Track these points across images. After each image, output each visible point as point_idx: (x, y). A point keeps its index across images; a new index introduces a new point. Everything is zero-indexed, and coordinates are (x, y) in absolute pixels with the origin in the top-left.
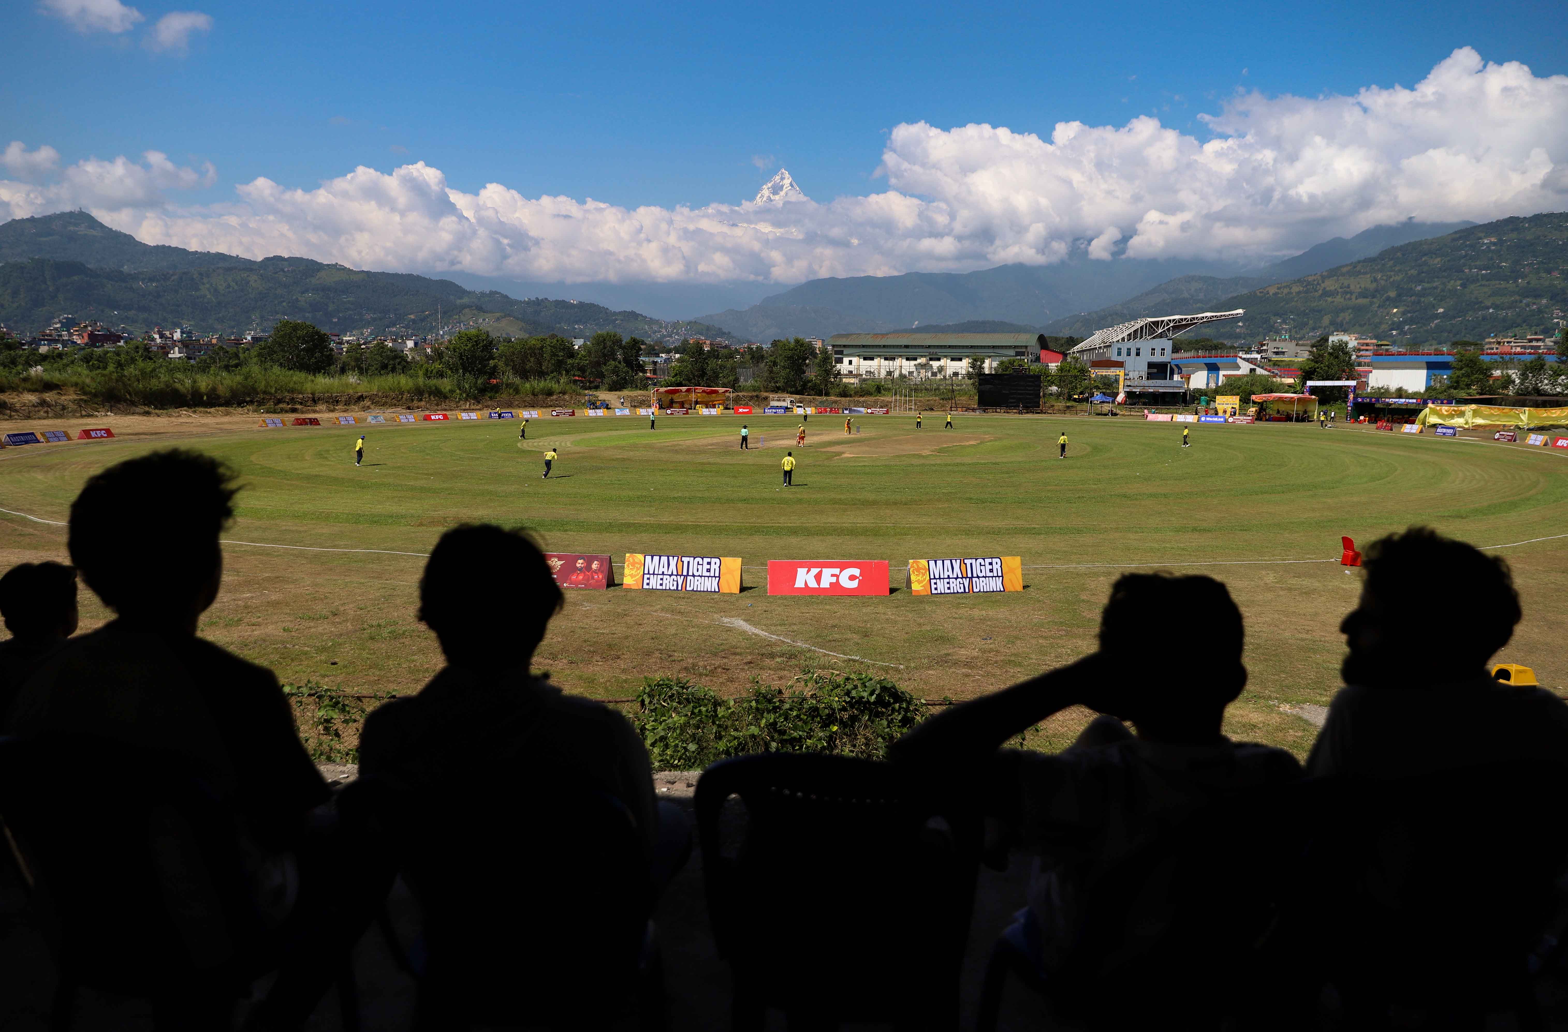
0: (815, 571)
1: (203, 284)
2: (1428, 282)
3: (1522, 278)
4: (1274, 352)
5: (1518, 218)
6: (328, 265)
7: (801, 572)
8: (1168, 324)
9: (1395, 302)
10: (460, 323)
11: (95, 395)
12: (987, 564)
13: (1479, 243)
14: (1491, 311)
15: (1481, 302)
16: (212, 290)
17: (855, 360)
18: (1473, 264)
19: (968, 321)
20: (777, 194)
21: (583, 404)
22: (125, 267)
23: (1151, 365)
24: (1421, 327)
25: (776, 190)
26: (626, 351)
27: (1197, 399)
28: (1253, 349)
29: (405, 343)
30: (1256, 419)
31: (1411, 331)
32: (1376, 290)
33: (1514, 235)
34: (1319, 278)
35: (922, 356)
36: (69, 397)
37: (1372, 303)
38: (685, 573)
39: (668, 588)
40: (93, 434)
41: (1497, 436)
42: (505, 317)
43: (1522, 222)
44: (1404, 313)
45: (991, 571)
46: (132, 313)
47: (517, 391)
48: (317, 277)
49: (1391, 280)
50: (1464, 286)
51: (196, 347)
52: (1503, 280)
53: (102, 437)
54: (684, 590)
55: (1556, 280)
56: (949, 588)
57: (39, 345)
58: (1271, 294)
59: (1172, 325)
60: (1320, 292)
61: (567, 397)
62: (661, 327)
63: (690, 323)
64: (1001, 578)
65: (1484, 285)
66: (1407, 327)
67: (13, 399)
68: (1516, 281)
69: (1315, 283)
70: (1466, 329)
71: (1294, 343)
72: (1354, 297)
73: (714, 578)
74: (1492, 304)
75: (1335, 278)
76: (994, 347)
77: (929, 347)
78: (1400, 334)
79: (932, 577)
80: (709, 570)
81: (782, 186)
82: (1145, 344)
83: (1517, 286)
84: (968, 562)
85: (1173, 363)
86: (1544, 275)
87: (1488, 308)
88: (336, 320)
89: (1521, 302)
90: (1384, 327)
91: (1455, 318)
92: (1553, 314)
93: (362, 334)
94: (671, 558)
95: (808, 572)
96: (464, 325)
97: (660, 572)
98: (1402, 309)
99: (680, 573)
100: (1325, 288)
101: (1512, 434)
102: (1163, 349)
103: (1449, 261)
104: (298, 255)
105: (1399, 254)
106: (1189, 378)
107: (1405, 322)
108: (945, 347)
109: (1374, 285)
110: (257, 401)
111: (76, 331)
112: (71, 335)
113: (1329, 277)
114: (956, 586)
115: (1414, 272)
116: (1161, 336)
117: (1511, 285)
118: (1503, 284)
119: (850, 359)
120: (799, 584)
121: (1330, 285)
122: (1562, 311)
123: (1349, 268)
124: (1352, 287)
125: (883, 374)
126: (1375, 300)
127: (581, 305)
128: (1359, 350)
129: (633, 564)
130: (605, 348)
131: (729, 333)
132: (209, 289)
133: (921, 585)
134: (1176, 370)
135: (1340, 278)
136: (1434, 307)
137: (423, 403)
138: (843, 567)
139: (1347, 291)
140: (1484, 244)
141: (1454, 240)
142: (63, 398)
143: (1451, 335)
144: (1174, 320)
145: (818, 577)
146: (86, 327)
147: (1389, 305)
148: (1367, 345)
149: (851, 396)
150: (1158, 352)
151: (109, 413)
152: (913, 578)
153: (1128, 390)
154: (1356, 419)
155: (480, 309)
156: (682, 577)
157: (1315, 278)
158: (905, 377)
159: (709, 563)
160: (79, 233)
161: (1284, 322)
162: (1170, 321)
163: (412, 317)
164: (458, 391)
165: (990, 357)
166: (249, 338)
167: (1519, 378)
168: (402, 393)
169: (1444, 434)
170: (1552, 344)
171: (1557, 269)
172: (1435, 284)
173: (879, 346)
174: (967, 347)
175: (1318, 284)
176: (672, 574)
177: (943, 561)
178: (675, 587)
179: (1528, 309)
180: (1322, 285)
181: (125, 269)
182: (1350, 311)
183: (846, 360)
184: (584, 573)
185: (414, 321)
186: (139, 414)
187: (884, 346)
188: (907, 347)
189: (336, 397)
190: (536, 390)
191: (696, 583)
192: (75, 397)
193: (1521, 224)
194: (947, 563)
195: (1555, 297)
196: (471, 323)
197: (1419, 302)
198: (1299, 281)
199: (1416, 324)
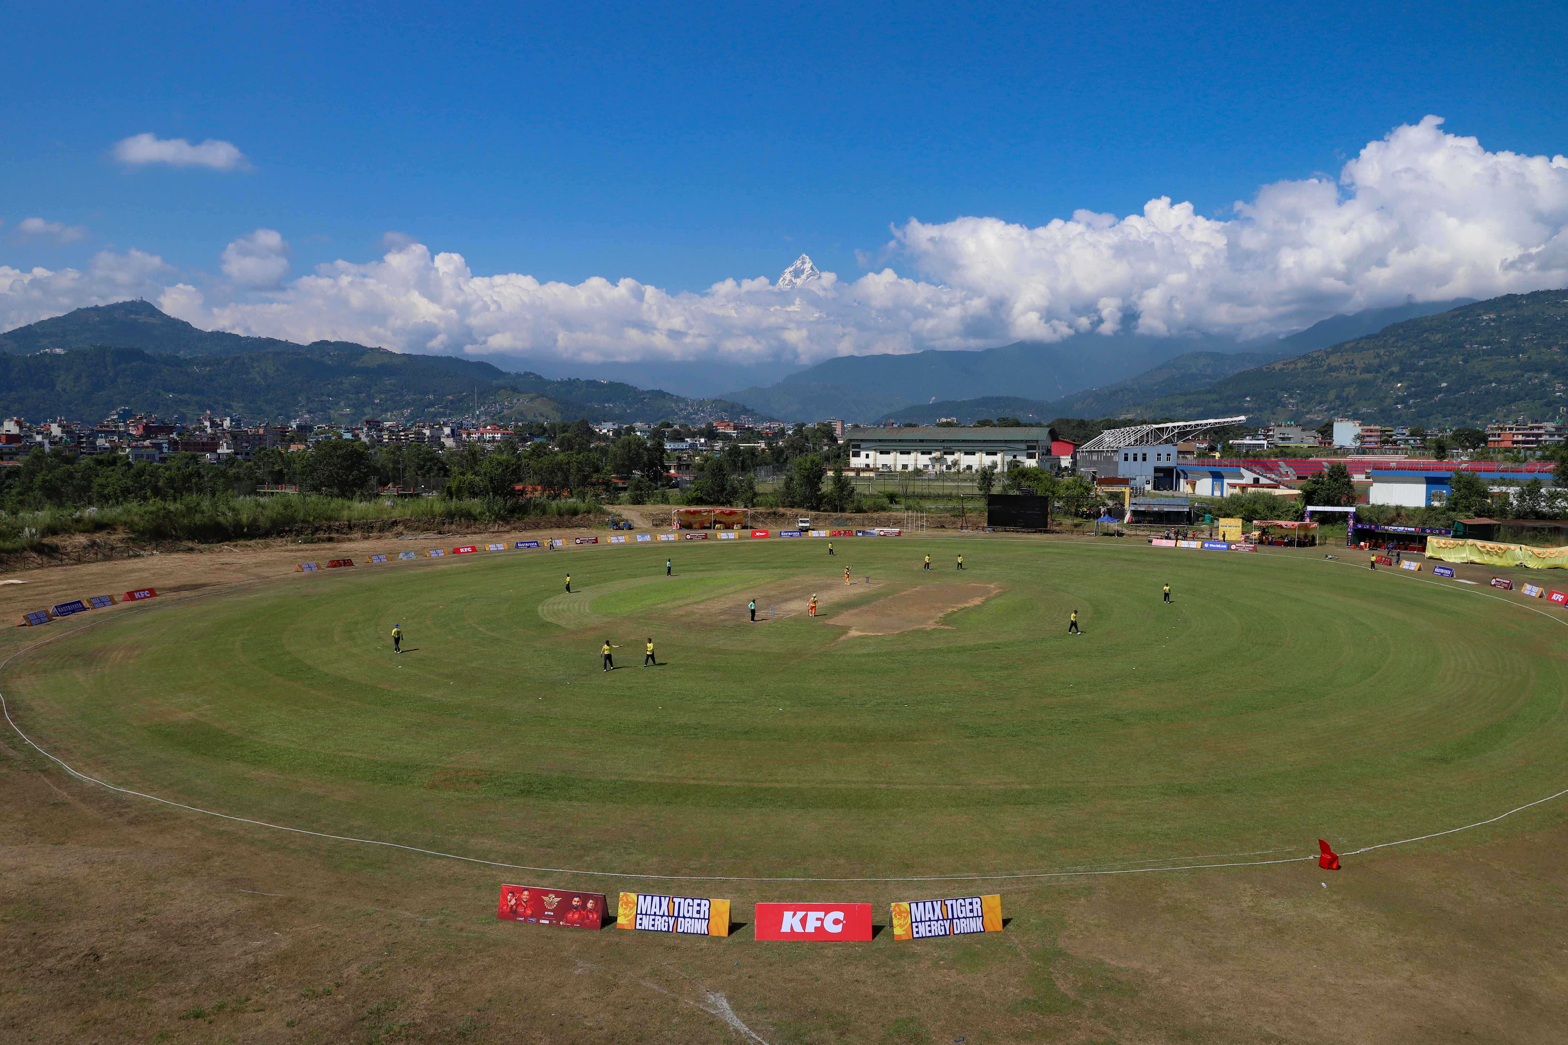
0: (800, 914)
1: (254, 368)
2: (1430, 358)
3: (1523, 353)
4: (1280, 438)
5: (1515, 295)
6: (372, 349)
7: (788, 915)
8: (1173, 431)
9: (1399, 377)
10: (495, 403)
11: (142, 533)
12: (967, 904)
13: (1479, 319)
14: (1493, 385)
15: (1484, 376)
16: (262, 374)
17: (872, 454)
18: (1473, 340)
19: (983, 398)
20: (799, 277)
21: (607, 524)
22: (181, 352)
23: (1157, 470)
24: (1426, 401)
25: (797, 273)
26: (650, 452)
27: (1202, 516)
28: (1260, 433)
29: (442, 430)
30: (1259, 543)
31: (1416, 405)
32: (1380, 366)
33: (1512, 312)
34: (1324, 354)
35: (936, 450)
36: (117, 537)
37: (1376, 378)
38: (676, 914)
39: (659, 929)
40: (137, 595)
41: (1493, 582)
42: (538, 397)
43: (1519, 299)
44: (1408, 388)
45: (971, 911)
46: (186, 396)
47: (544, 512)
48: (361, 360)
49: (1394, 355)
50: (1466, 361)
51: (244, 438)
52: (1505, 355)
53: (145, 597)
54: (675, 931)
55: (1556, 354)
56: (930, 931)
57: (96, 438)
58: (1277, 369)
59: (1176, 431)
60: (1325, 367)
61: (591, 516)
62: (687, 405)
63: (714, 401)
64: (981, 918)
65: (1485, 360)
66: (1411, 401)
67: (65, 541)
68: (1516, 356)
69: (1320, 358)
70: (1469, 402)
71: (1299, 428)
72: (1358, 372)
73: (703, 920)
74: (1495, 378)
75: (1339, 354)
76: (1006, 441)
77: (943, 441)
78: (1405, 408)
79: (914, 920)
80: (698, 912)
81: (804, 270)
82: (1151, 451)
83: (1518, 361)
84: (948, 903)
85: (1179, 468)
86: (1544, 350)
87: (1491, 382)
88: (378, 401)
89: (1523, 376)
90: (1389, 401)
91: (1459, 392)
92: (1555, 388)
93: (402, 414)
94: (663, 898)
95: (794, 915)
96: (499, 405)
97: (652, 913)
98: (1405, 384)
99: (671, 914)
100: (1329, 364)
101: (1508, 582)
102: (1169, 455)
103: (1450, 337)
104: (344, 340)
105: (1400, 331)
106: (1195, 484)
107: (1410, 396)
108: (958, 441)
109: (1377, 361)
110: (295, 530)
111: (133, 422)
112: (127, 426)
113: (1333, 353)
114: (937, 929)
115: (1415, 348)
116: (1167, 441)
117: (1512, 360)
118: (1504, 359)
119: (867, 453)
120: (785, 928)
121: (1334, 360)
122: (1563, 385)
123: (1352, 344)
124: (1356, 363)
125: (899, 468)
126: (1378, 375)
127: (611, 385)
128: (1364, 437)
129: (627, 903)
130: (629, 451)
131: (753, 410)
132: (258, 373)
133: (903, 929)
134: (1182, 475)
135: (1344, 354)
136: (1437, 380)
137: (453, 527)
138: (827, 910)
139: (1351, 367)
140: (1483, 320)
141: (1453, 317)
142: (113, 537)
143: (1455, 408)
144: (1178, 427)
145: (803, 921)
146: (141, 418)
147: (1393, 380)
148: (1371, 431)
149: (865, 512)
150: (1164, 457)
151: (155, 552)
152: (895, 922)
153: (1133, 509)
154: (1357, 545)
155: (514, 389)
156: (674, 918)
157: (1320, 354)
158: (920, 471)
159: (699, 905)
160: (140, 321)
161: (1291, 397)
162: (1174, 427)
163: (450, 397)
164: (487, 514)
165: (1002, 451)
166: (294, 426)
167: (1517, 500)
168: (434, 517)
169: (1442, 574)
170: (1553, 430)
171: (1557, 344)
172: (1437, 360)
173: (895, 441)
174: (980, 441)
175: (1323, 360)
176: (664, 915)
177: (924, 903)
178: (666, 929)
179: (1530, 383)
180: (1327, 360)
181: (182, 354)
182: (1355, 386)
183: (863, 454)
184: (580, 912)
185: (452, 402)
186: (184, 551)
187: (900, 441)
188: (922, 441)
189: (371, 523)
190: (562, 511)
191: (687, 925)
192: (124, 536)
193: (1519, 301)
194: (929, 905)
195: (1556, 371)
196: (506, 404)
197: (1422, 377)
198: (1304, 357)
199: (1421, 398)
